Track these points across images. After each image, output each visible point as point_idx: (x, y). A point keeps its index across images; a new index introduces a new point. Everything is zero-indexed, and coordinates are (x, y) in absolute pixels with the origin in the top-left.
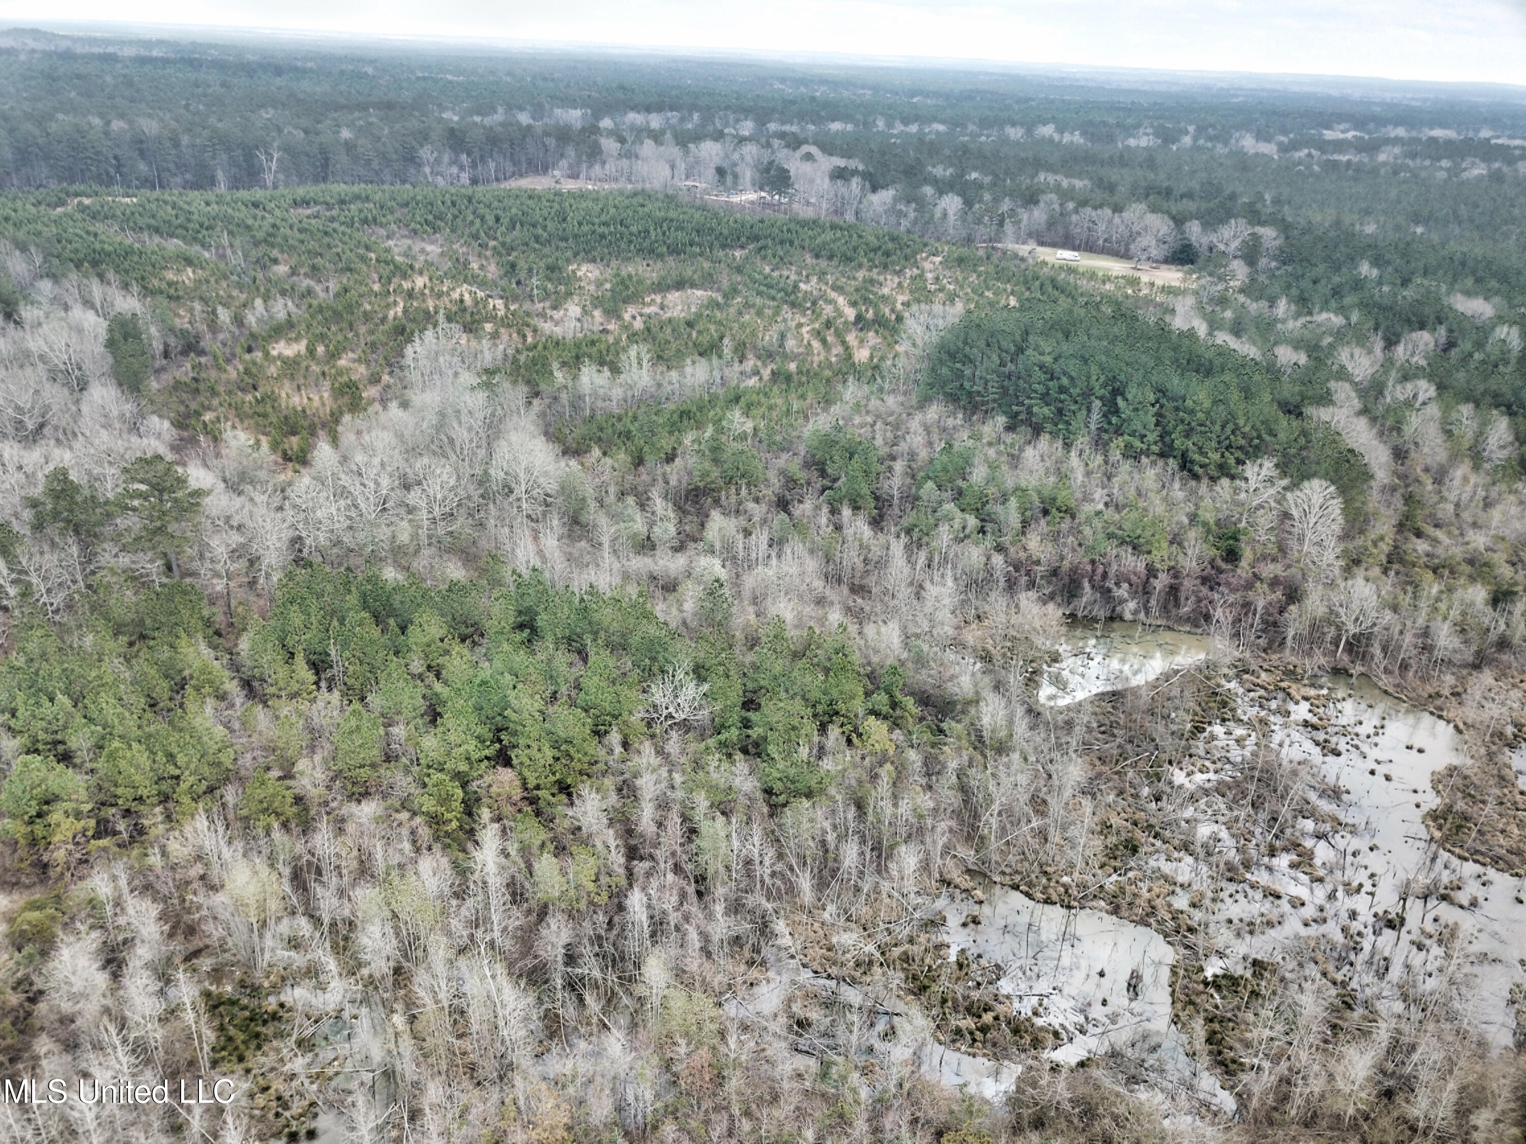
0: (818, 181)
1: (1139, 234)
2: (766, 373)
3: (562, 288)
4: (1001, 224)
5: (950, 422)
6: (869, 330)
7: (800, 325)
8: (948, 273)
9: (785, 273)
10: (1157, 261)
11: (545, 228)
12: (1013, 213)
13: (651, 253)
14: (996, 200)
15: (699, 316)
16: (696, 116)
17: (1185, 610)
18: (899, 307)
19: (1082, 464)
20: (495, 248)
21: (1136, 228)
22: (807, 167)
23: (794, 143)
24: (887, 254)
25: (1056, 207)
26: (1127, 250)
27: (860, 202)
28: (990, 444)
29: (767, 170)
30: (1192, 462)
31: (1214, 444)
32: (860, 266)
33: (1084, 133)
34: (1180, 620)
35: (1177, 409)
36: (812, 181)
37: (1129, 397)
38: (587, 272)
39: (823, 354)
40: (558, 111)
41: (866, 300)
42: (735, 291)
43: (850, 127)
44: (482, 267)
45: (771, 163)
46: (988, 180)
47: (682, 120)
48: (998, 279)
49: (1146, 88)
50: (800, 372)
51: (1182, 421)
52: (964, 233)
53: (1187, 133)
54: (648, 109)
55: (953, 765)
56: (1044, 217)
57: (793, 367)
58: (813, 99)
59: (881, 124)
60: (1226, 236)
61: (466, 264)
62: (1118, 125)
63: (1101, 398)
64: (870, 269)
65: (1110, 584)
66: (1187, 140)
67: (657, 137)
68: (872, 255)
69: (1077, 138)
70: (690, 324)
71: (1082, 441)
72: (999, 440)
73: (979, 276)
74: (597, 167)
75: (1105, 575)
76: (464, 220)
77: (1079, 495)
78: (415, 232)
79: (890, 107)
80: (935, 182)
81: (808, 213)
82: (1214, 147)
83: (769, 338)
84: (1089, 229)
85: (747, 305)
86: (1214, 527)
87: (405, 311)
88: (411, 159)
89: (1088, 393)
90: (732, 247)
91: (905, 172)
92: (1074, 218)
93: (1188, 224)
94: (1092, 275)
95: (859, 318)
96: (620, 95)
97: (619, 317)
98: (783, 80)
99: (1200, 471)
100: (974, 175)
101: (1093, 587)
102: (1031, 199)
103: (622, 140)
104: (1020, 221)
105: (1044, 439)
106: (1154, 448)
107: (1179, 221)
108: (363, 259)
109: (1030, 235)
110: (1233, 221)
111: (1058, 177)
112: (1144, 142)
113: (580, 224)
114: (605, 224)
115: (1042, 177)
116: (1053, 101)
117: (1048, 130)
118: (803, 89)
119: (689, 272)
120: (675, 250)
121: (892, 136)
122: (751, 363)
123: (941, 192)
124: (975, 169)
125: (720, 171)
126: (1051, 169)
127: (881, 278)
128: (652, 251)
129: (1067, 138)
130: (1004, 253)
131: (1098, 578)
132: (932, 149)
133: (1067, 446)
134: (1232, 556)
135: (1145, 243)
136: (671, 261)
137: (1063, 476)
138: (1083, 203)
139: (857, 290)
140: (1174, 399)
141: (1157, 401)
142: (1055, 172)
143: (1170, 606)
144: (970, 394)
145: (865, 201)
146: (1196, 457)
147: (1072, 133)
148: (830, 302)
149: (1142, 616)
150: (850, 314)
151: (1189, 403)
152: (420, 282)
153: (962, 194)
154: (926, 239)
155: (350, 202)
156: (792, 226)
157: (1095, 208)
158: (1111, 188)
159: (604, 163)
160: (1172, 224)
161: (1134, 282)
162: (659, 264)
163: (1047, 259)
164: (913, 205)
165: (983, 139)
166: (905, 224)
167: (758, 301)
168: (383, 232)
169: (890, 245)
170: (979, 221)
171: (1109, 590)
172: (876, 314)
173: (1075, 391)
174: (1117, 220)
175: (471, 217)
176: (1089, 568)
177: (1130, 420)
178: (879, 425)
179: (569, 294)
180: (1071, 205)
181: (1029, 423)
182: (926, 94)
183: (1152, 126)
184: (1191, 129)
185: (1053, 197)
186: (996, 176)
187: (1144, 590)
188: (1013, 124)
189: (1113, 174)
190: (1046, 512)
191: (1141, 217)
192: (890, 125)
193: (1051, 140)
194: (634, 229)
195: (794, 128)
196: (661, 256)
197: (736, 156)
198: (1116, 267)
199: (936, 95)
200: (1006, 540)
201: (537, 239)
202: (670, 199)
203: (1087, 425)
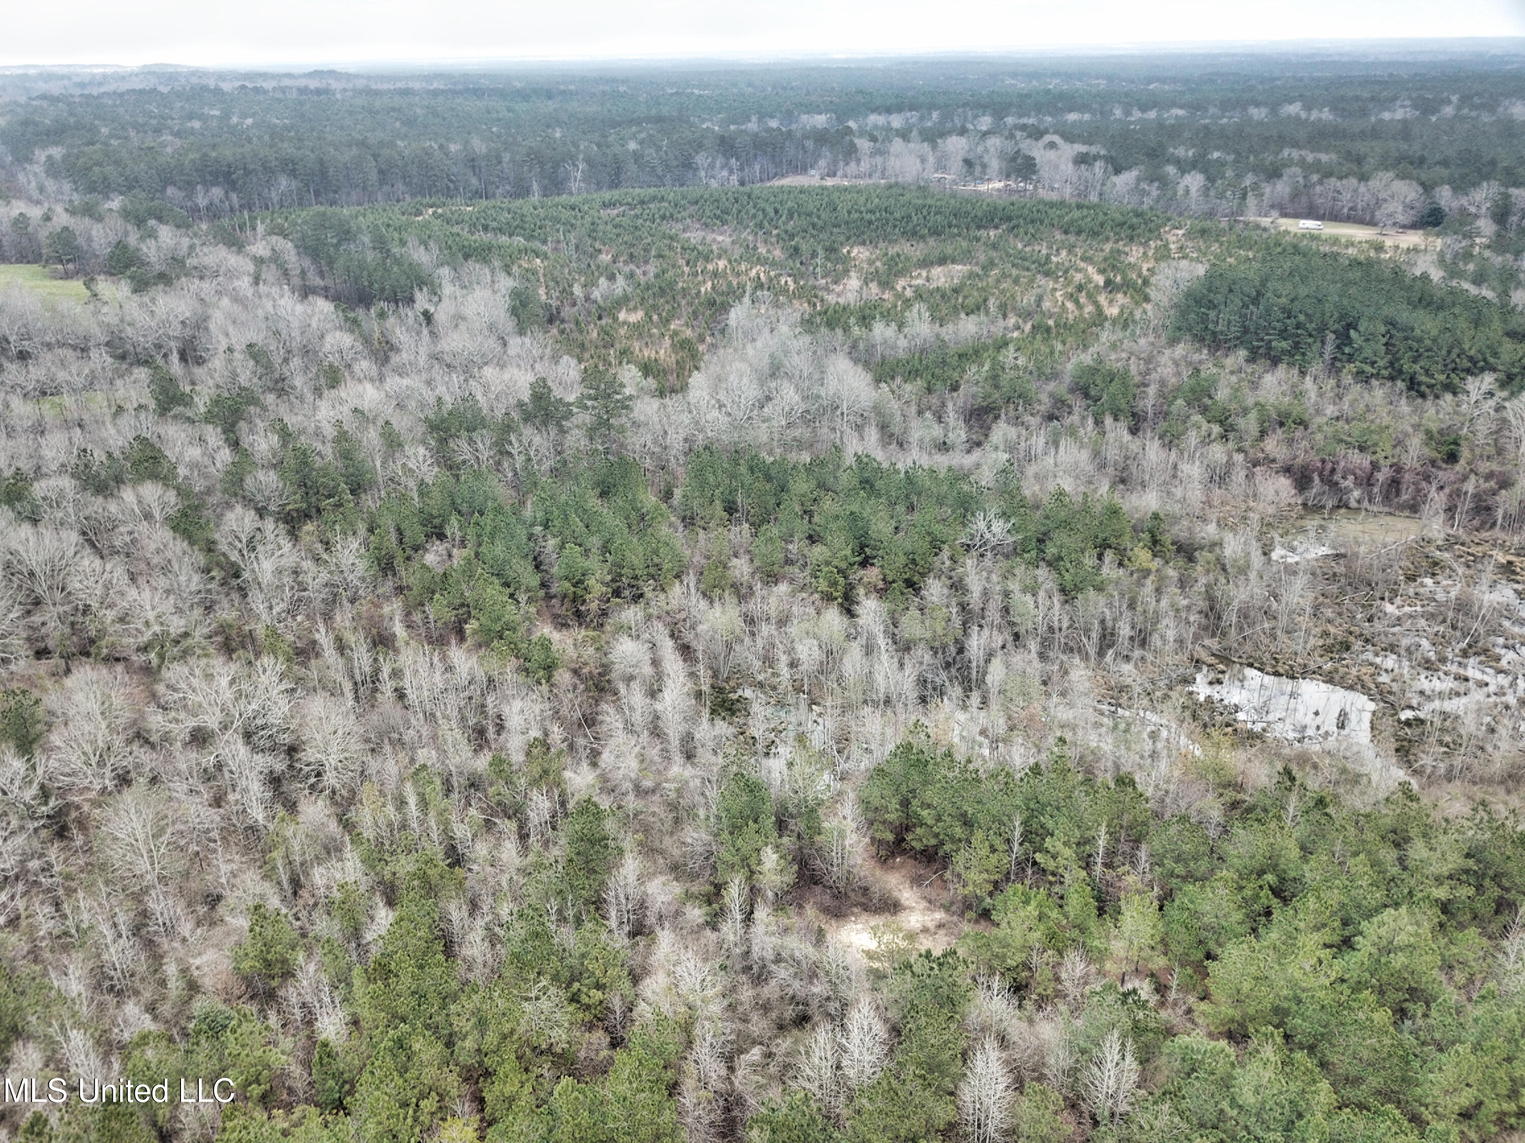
0: (1063, 167)
1: (1385, 200)
2: (1028, 327)
3: (840, 267)
4: (1244, 197)
5: (1196, 357)
6: (1118, 291)
7: (1055, 290)
8: (1190, 244)
9: (1037, 248)
10: (1404, 227)
11: (819, 217)
12: (1255, 187)
13: (913, 235)
14: (1239, 176)
15: (963, 285)
16: (935, 115)
17: (1405, 497)
18: (1145, 272)
19: (1316, 387)
20: (778, 235)
21: (1382, 195)
22: (1051, 154)
23: (1037, 134)
24: (1132, 227)
25: (1301, 180)
26: (1373, 216)
27: (1103, 184)
28: (1232, 373)
29: (1013, 160)
30: (1420, 384)
31: (1440, 367)
32: (1107, 239)
33: (1334, 109)
34: (1402, 507)
35: (1406, 338)
36: (1056, 167)
37: (1362, 329)
38: (860, 253)
39: (1077, 313)
40: (804, 117)
41: (1114, 267)
42: (992, 264)
43: (1087, 117)
44: (769, 251)
45: (1018, 152)
46: (1231, 158)
47: (922, 119)
48: (1240, 248)
49: (1409, 59)
50: (1057, 325)
51: (1411, 349)
52: (1206, 208)
53: (1449, 102)
54: (888, 111)
55: (1203, 580)
56: (1288, 190)
57: (1051, 322)
58: (1048, 92)
59: (1118, 113)
60: (1478, 199)
61: (755, 248)
62: (1373, 99)
63: (1334, 332)
64: (1117, 241)
65: (1337, 477)
66: (1449, 111)
67: (904, 135)
68: (1118, 229)
69: (1326, 115)
70: (956, 291)
71: (1316, 367)
72: (1240, 370)
73: (1221, 245)
74: (853, 164)
75: (1333, 470)
76: (747, 213)
77: (1311, 411)
78: (706, 225)
79: (1126, 95)
80: (1178, 162)
81: (1054, 196)
82: (1478, 116)
83: (1027, 300)
84: (1334, 199)
85: (1005, 276)
86: (1436, 435)
87: (713, 288)
88: (688, 165)
89: (1322, 329)
90: (985, 228)
91: (1148, 155)
92: (1318, 189)
93: (1437, 189)
94: (1335, 241)
95: (1108, 282)
96: (860, 98)
97: (893, 288)
98: (1014, 75)
99: (1427, 391)
100: (1216, 155)
101: (1322, 480)
102: (1274, 173)
103: (874, 139)
104: (1262, 195)
105: (1282, 367)
106: (1384, 372)
107: (1427, 188)
108: (670, 248)
109: (1272, 206)
110: (1485, 184)
111: (1303, 153)
112: (1399, 115)
113: (849, 212)
114: (872, 212)
115: (1286, 152)
116: (1301, 79)
117: (1294, 109)
118: (1034, 83)
119: (949, 250)
120: (936, 232)
121: (1131, 123)
122: (1012, 320)
123: (1183, 172)
124: (1217, 148)
125: (968, 163)
126: (1296, 145)
127: (1127, 249)
128: (915, 233)
129: (1314, 115)
130: (1247, 224)
131: (1326, 473)
132: (1174, 132)
133: (1303, 373)
134: (1452, 458)
135: (1391, 209)
136: (931, 241)
137: (1298, 395)
138: (1329, 174)
139: (1105, 259)
140: (1404, 330)
141: (1388, 332)
142: (1300, 148)
143: (1392, 496)
144: (1214, 333)
145: (1108, 183)
146: (1423, 378)
147: (1321, 111)
148: (1078, 270)
149: (1366, 504)
150: (1100, 280)
151: (1418, 332)
152: (722, 264)
153: (1205, 171)
154: (1169, 214)
155: (649, 202)
156: (1041, 207)
157: (1341, 178)
158: (1359, 160)
159: (858, 161)
160: (1421, 190)
161: (1379, 248)
162: (922, 245)
163: (1291, 229)
164: (1156, 184)
165: (1225, 121)
166: (1148, 202)
167: (1015, 272)
168: (680, 226)
169: (1135, 220)
170: (1221, 196)
171: (1337, 484)
172: (1123, 279)
173: (1311, 326)
174: (1362, 189)
175: (753, 211)
176: (1319, 465)
177: (1360, 349)
178: (1133, 359)
179: (846, 272)
180: (1315, 178)
181: (1267, 356)
182: (1162, 80)
183: (1410, 98)
184: (1454, 98)
185: (1297, 170)
186: (1238, 154)
187: (1367, 481)
188: (1257, 105)
189: (1361, 147)
190: (1282, 424)
191: (1387, 186)
192: (1127, 113)
193: (1297, 118)
194: (898, 215)
195: (1031, 121)
196: (923, 237)
197: (980, 149)
198: (1360, 233)
199: (1174, 80)
200: (1246, 444)
201: (814, 226)
202: (923, 189)
203: (1321, 355)
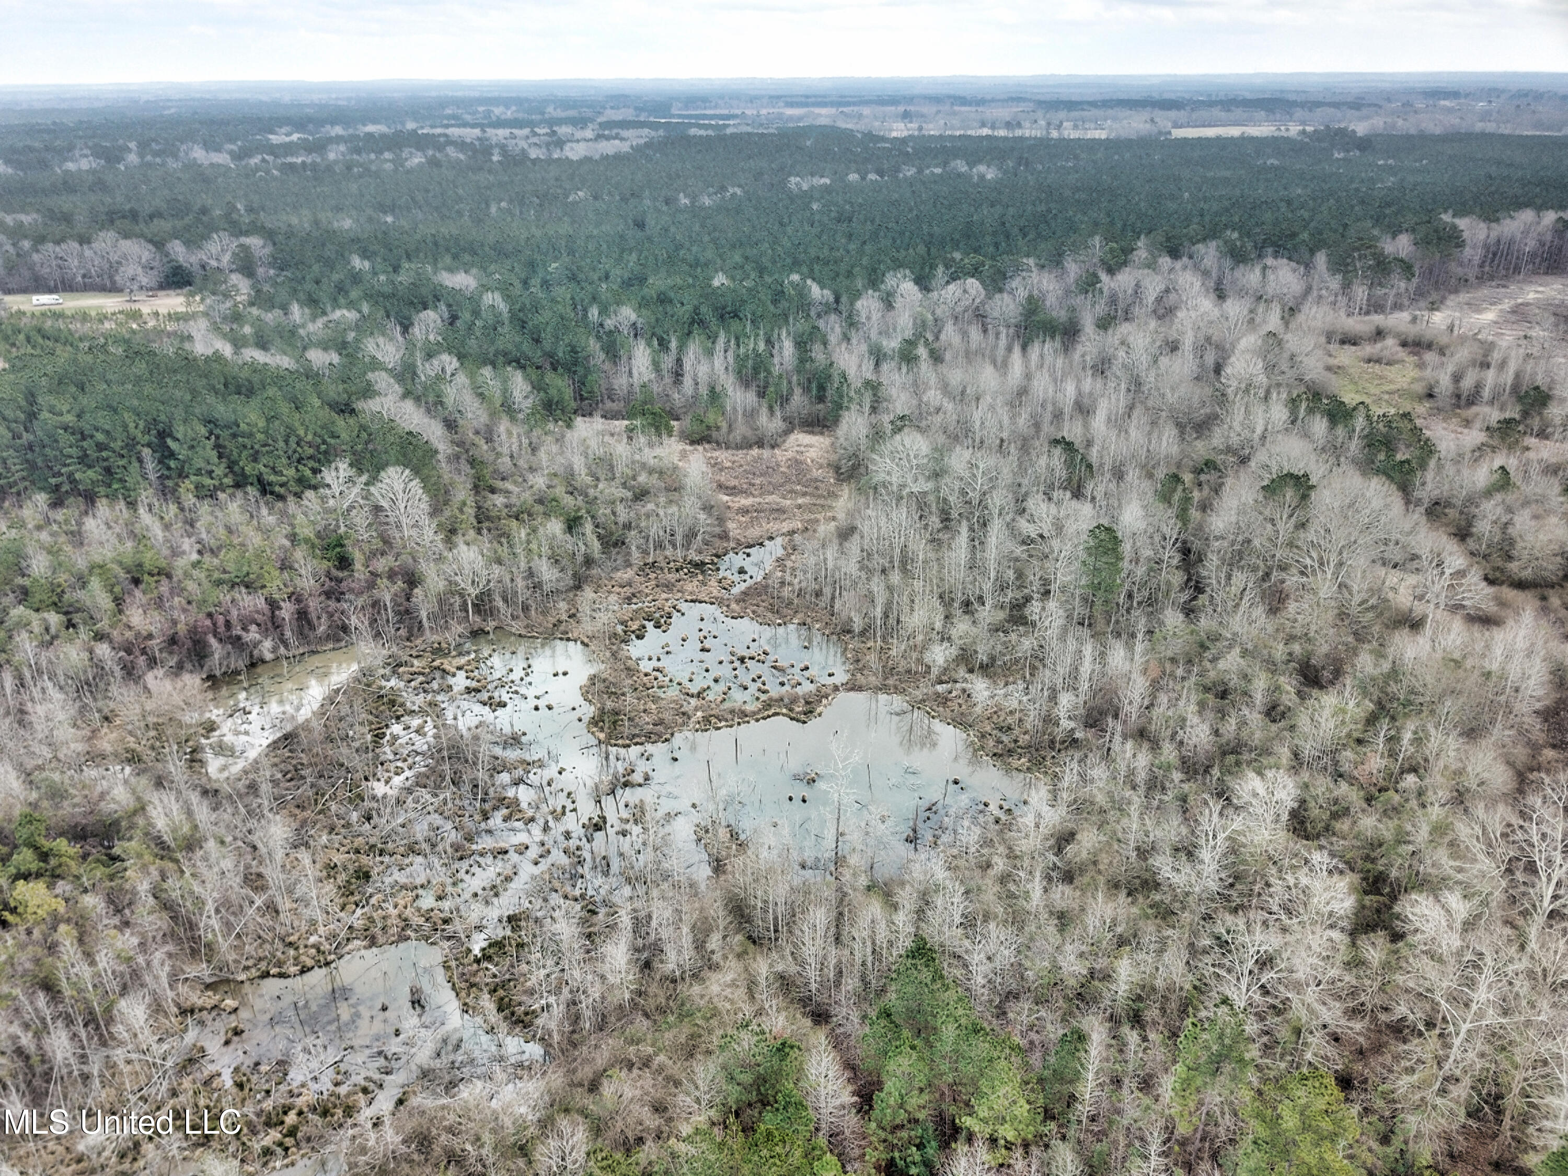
1: (119, 263)
10: (152, 289)
17: (322, 629)
19: (156, 519)
21: (114, 258)
25: (10, 248)
26: (113, 282)
28: (39, 528)
30: (270, 484)
31: (284, 461)
33: (8, 161)
34: (321, 640)
35: (234, 436)
37: (179, 436)
51: (244, 447)
53: (130, 150)
55: (143, 887)
60: (214, 251)
62: (47, 149)
63: (149, 445)
65: (237, 631)
66: (133, 158)
71: (146, 495)
72: (48, 521)
75: (228, 624)
77: (166, 552)
82: (164, 162)
84: (60, 267)
86: (317, 541)
89: (131, 444)
92: (36, 257)
93: (169, 245)
94: (84, 317)
99: (282, 491)
101: (221, 640)
105: (102, 505)
106: (227, 481)
107: (159, 244)
110: (215, 236)
112: (84, 164)
131: (221, 629)
133: (132, 505)
134: (344, 562)
135: (130, 272)
137: (140, 538)
138: (40, 240)
140: (228, 427)
141: (211, 433)
143: (306, 631)
146: (273, 478)
149: (282, 650)
151: (243, 426)
157: (58, 243)
158: (67, 219)
160: (151, 247)
161: (136, 315)
163: (22, 308)
171: (239, 638)
173: (117, 445)
174: (88, 253)
176: (208, 622)
177: (189, 460)
180: (26, 244)
181: (75, 491)
183: (87, 147)
187: (273, 625)
189: (65, 203)
190: (136, 582)
191: (115, 246)
198: (110, 303)
200: (103, 625)
203: (145, 477)
